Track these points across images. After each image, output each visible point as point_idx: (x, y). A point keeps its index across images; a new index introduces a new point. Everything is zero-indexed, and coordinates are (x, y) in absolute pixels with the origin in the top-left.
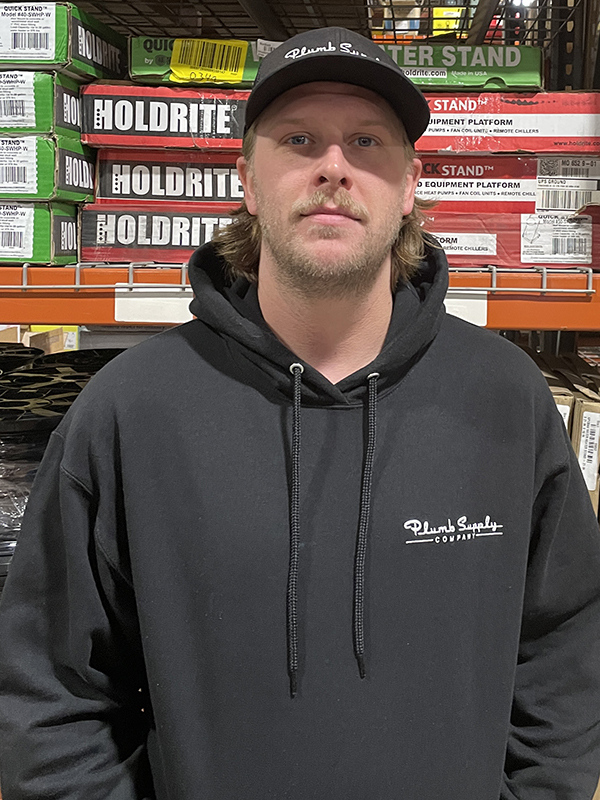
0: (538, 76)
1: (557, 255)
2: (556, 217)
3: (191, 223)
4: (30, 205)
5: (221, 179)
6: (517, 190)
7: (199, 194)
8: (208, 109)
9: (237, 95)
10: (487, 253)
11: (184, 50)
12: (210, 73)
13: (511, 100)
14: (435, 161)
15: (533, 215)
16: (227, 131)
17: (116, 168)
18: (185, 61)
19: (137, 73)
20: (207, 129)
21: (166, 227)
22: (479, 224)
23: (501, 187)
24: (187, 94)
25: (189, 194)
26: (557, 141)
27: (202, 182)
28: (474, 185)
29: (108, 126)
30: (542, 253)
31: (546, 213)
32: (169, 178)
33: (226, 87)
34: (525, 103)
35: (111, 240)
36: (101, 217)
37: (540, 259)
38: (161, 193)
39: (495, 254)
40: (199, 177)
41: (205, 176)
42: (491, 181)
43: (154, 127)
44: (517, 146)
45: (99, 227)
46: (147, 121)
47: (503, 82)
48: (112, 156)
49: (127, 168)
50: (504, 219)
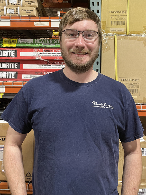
7: (8, 68)
9: (15, 49)
12: (10, 45)
14: (54, 61)
18: (5, 43)
24: (5, 49)
25: (7, 68)
27: (9, 66)
28: (61, 66)
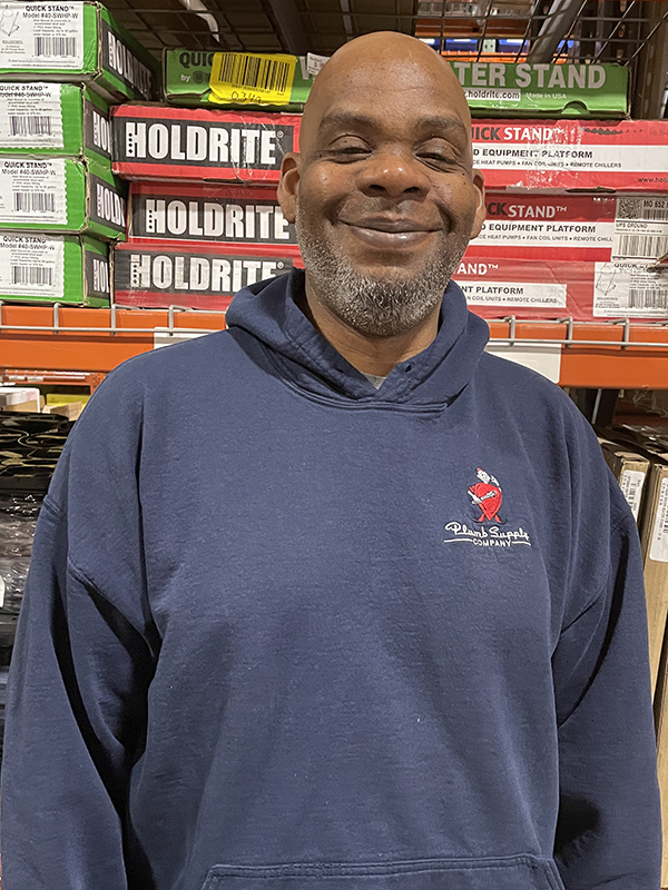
0: (625, 99)
1: (634, 309)
2: (634, 266)
3: (232, 266)
4: (59, 238)
5: (264, 218)
6: (592, 234)
7: (240, 234)
8: (251, 135)
9: (283, 119)
10: (557, 306)
11: (226, 66)
12: (253, 93)
13: (591, 128)
14: (501, 200)
15: (608, 264)
16: (272, 161)
17: (150, 203)
18: (225, 78)
19: (173, 92)
20: (250, 158)
21: (205, 269)
22: (547, 273)
23: (573, 231)
24: (227, 117)
26: (641, 177)
27: (244, 221)
28: (544, 228)
29: (142, 154)
30: (617, 306)
31: (622, 261)
32: (208, 215)
33: (272, 110)
34: (608, 132)
35: (146, 284)
36: (135, 258)
37: (614, 312)
38: (199, 232)
39: (565, 306)
40: (240, 214)
41: (247, 214)
42: (564, 224)
43: (191, 156)
44: (596, 183)
45: (133, 269)
46: (183, 149)
47: (585, 107)
48: (145, 190)
49: (161, 203)
50: (576, 267)
